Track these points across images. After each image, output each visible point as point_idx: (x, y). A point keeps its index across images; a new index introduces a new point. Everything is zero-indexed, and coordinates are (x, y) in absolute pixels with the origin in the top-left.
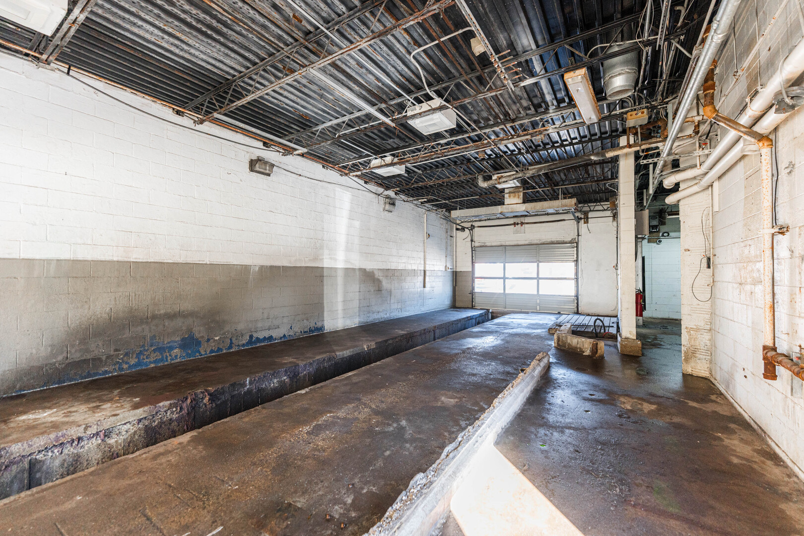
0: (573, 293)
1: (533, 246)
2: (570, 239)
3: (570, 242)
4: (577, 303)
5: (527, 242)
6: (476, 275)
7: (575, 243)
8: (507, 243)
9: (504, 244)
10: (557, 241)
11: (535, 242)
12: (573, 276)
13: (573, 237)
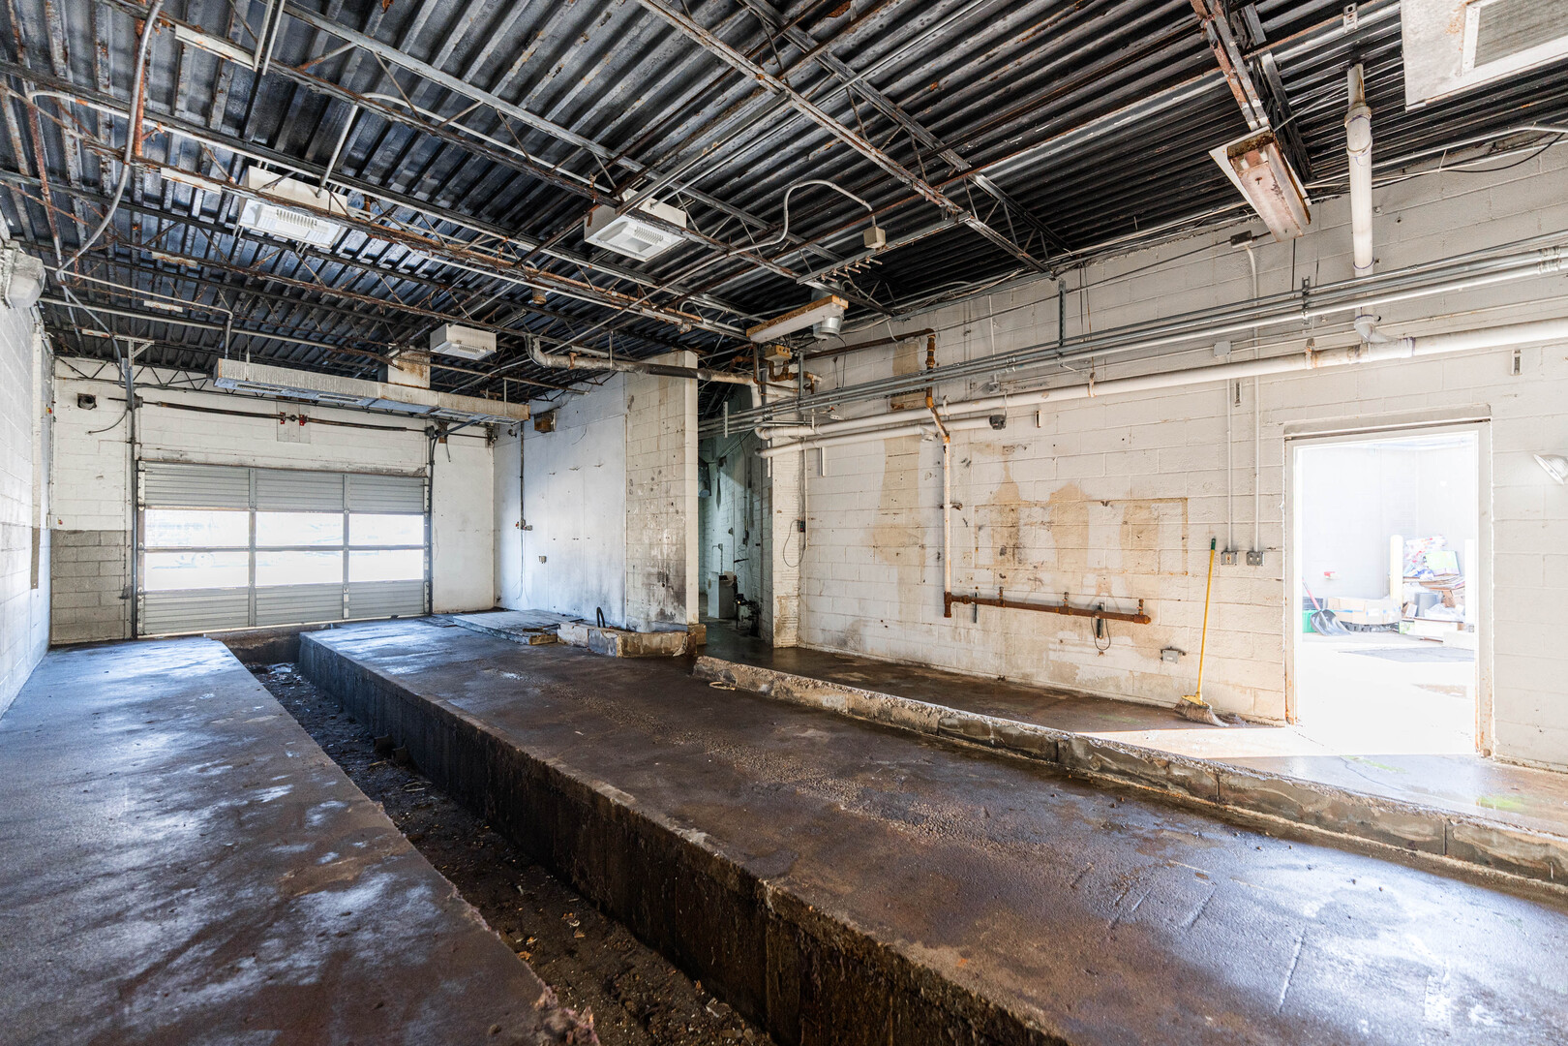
0: (420, 576)
1: (333, 475)
2: (415, 469)
3: (415, 476)
4: (430, 594)
5: (316, 465)
6: (148, 543)
7: (423, 480)
8: (260, 462)
9: (249, 461)
10: (388, 470)
11: (338, 466)
12: (421, 541)
13: (420, 466)
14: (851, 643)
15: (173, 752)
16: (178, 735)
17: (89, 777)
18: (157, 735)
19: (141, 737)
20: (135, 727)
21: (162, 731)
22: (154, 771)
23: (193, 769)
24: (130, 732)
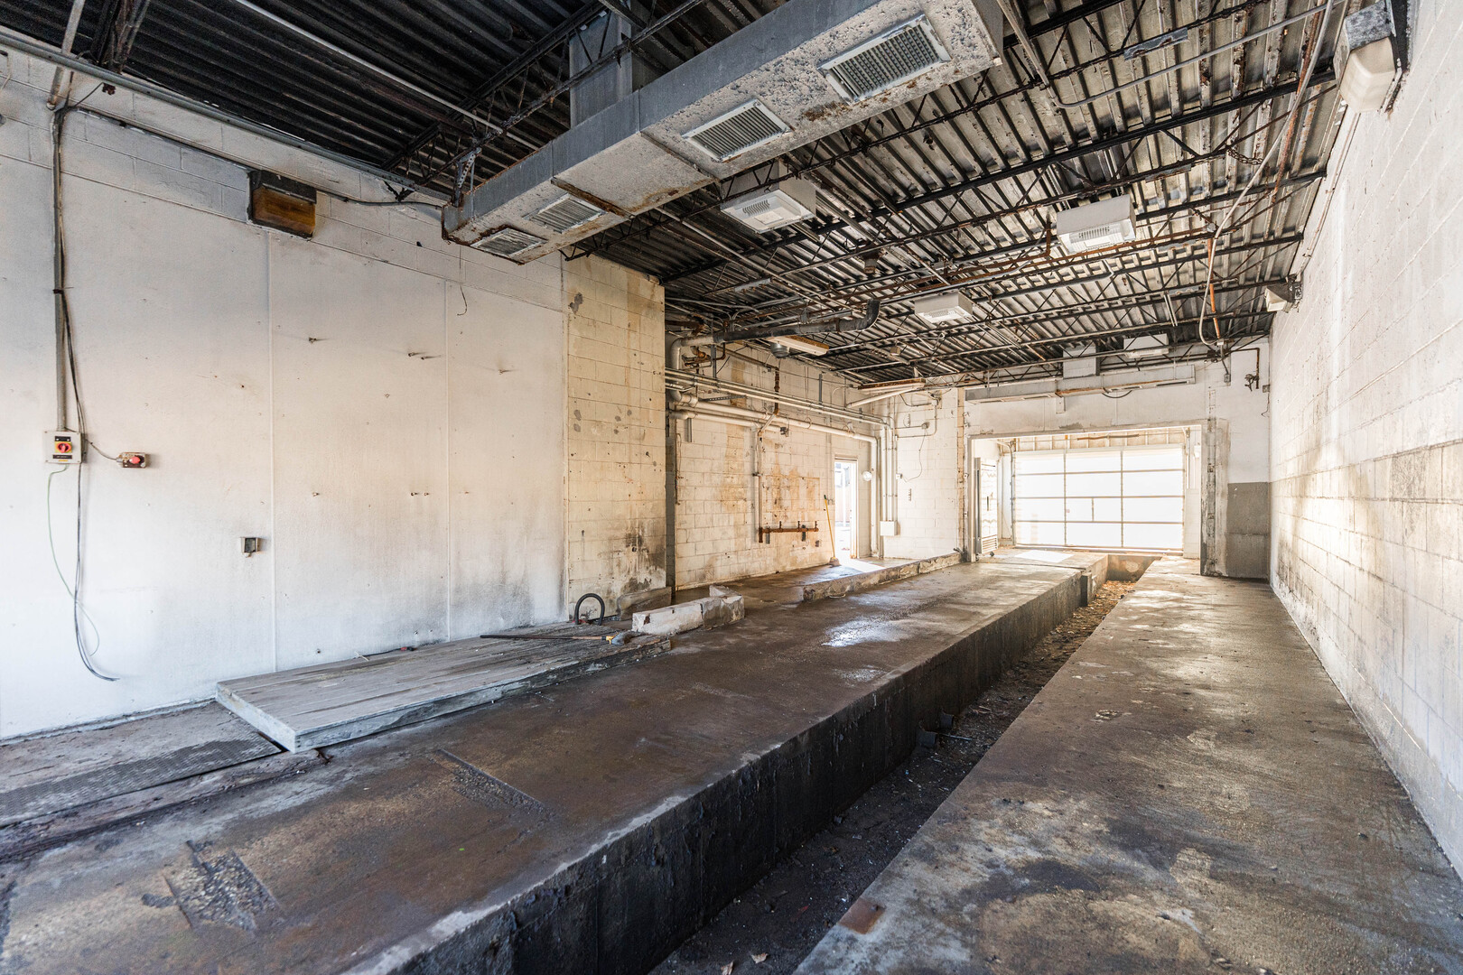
14: (708, 576)
15: (1178, 659)
16: (1167, 672)
17: (1236, 659)
18: (1184, 677)
19: (1198, 679)
20: (1202, 692)
21: (1179, 680)
22: (1195, 651)
23: (1171, 646)
24: (1207, 687)
